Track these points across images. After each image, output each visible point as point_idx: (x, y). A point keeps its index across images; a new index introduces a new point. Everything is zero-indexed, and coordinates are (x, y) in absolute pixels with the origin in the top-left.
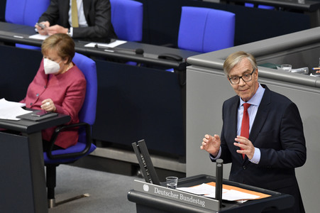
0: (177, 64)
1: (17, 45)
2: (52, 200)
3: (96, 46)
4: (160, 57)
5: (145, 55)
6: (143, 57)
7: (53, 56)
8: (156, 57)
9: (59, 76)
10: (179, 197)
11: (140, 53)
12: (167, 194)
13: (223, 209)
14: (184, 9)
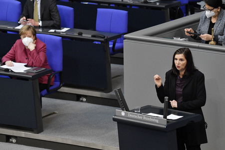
0: (103, 40)
1: (8, 32)
3: (55, 31)
4: (92, 36)
5: (83, 35)
8: (90, 36)
10: (143, 118)
11: (80, 34)
12: (136, 117)
13: (169, 124)
14: (98, 9)
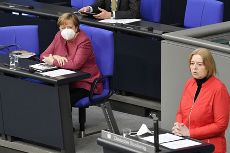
2: (82, 132)
6: (153, 32)
7: (70, 25)
9: (72, 41)
10: (130, 143)
11: (151, 29)
